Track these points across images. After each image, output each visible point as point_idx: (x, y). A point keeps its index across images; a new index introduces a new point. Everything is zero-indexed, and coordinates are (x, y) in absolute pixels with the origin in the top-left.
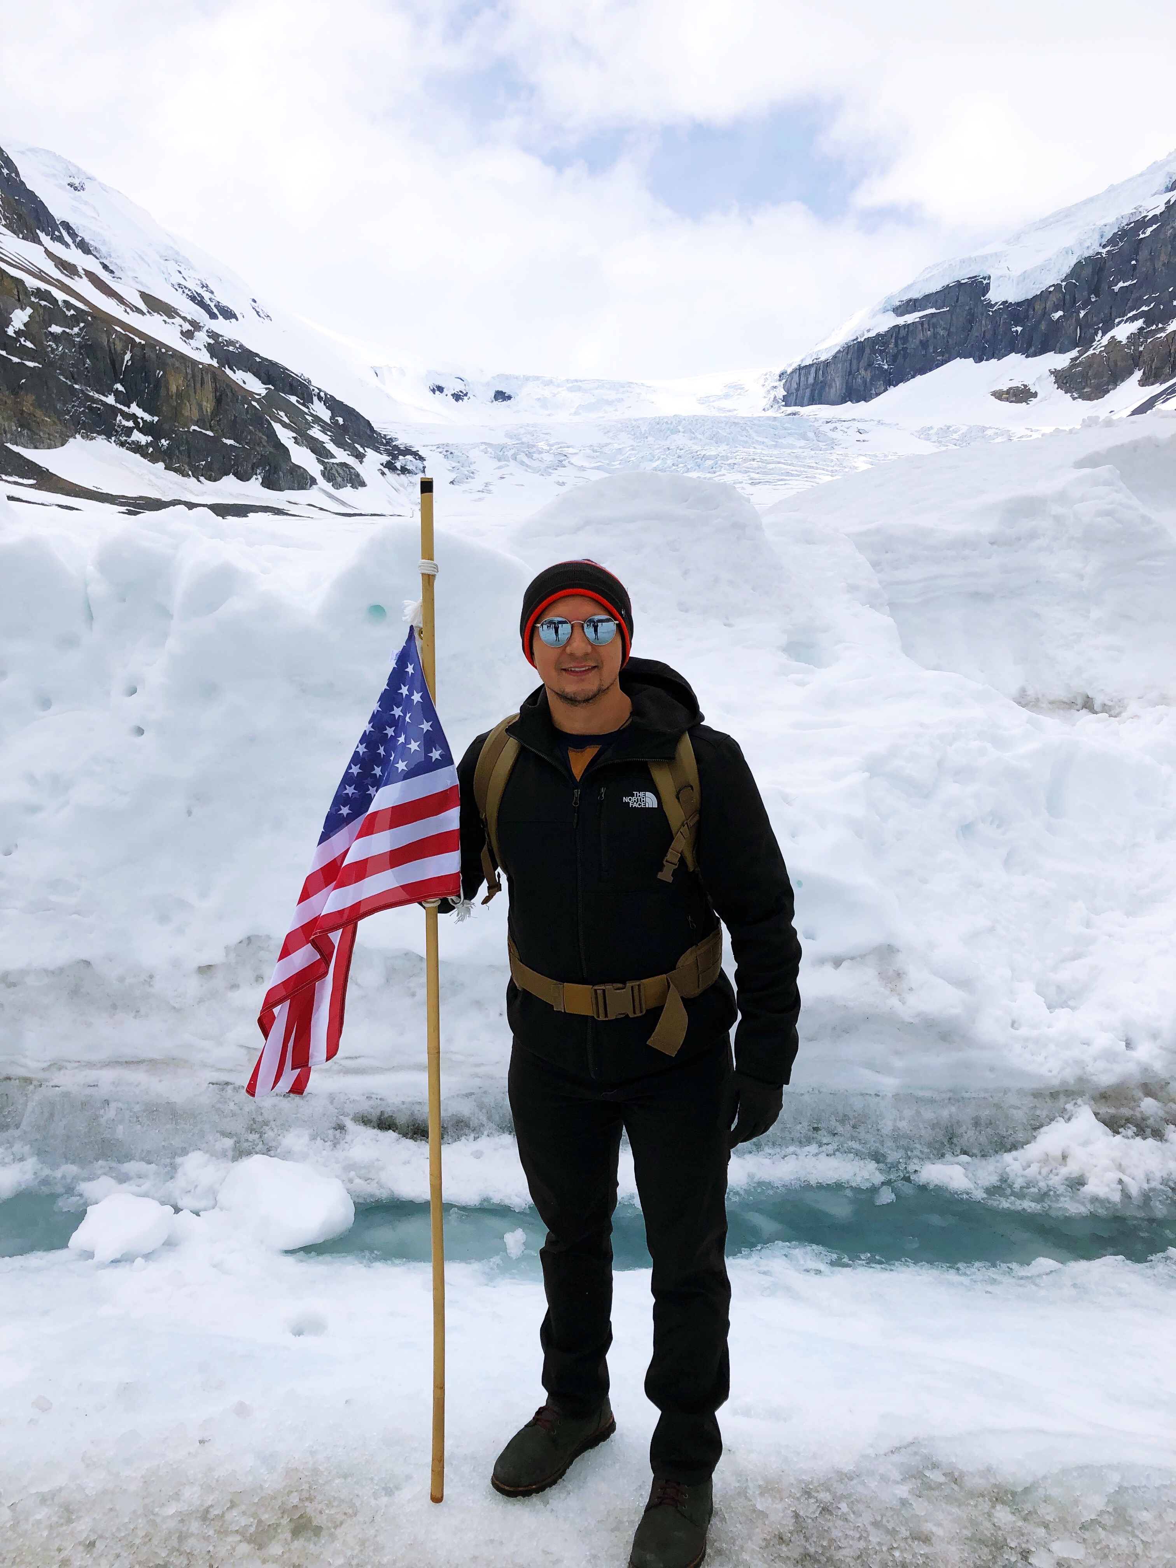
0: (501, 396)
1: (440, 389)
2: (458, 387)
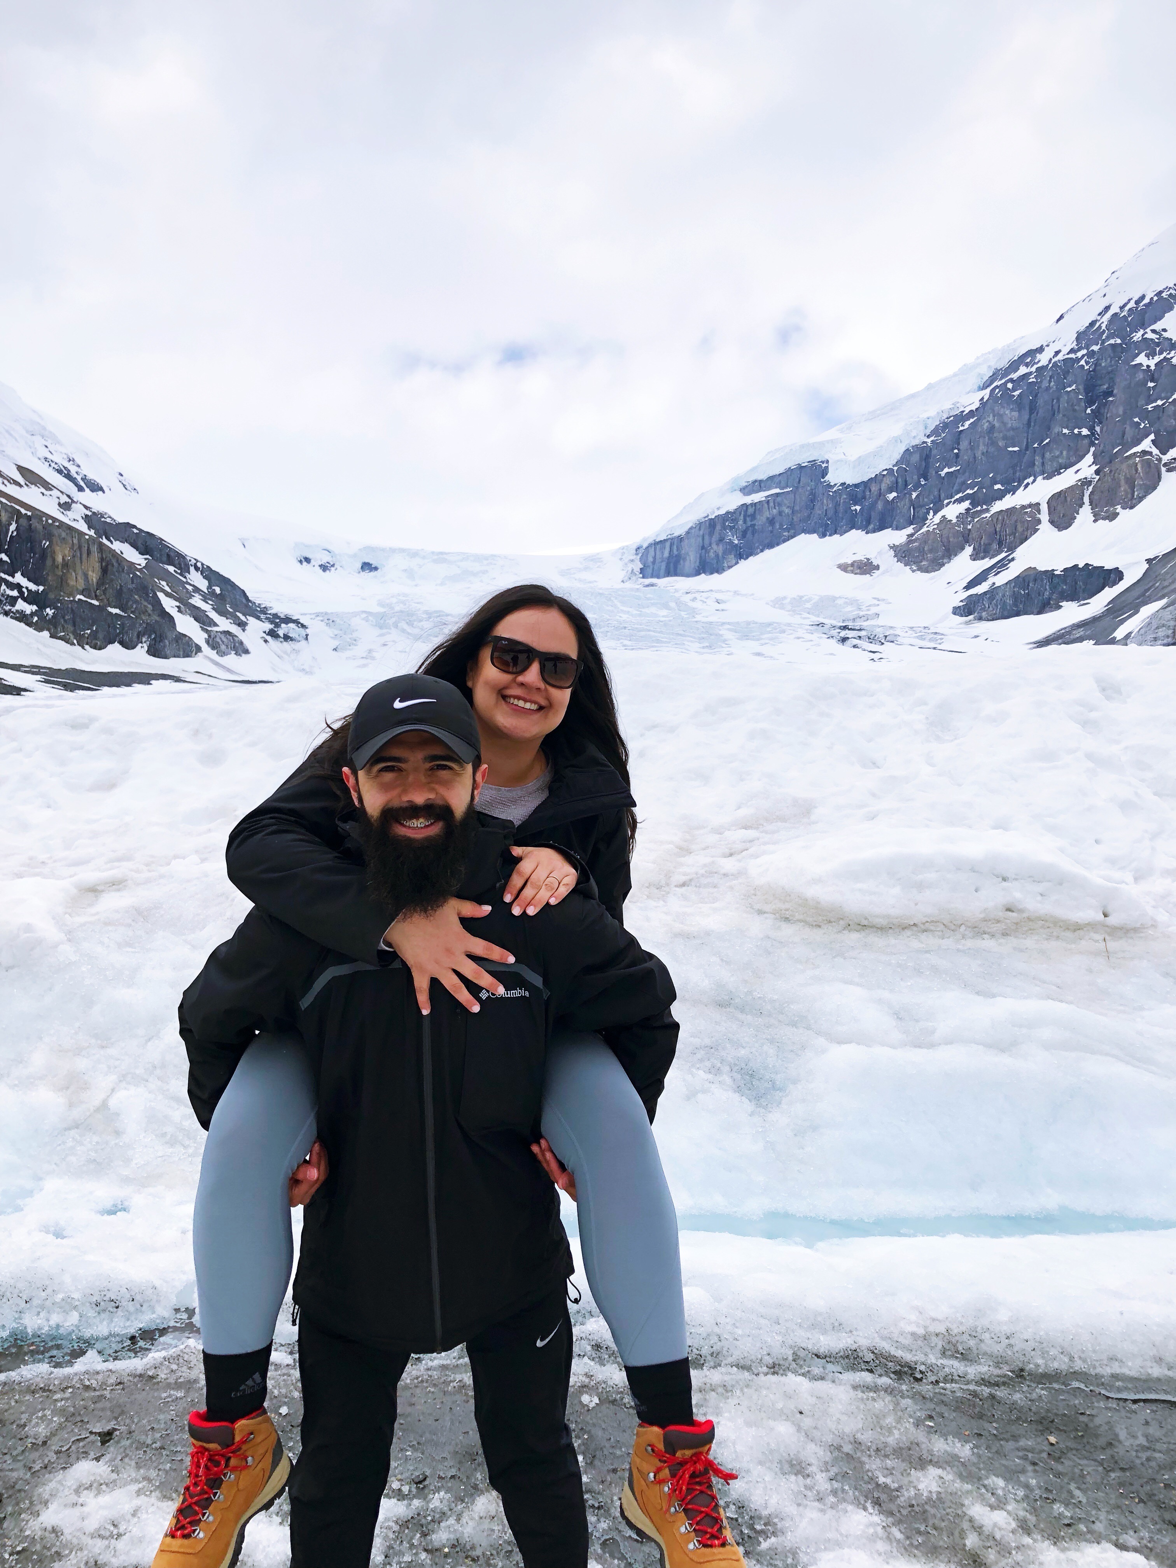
0: (367, 567)
1: (308, 560)
2: (325, 558)
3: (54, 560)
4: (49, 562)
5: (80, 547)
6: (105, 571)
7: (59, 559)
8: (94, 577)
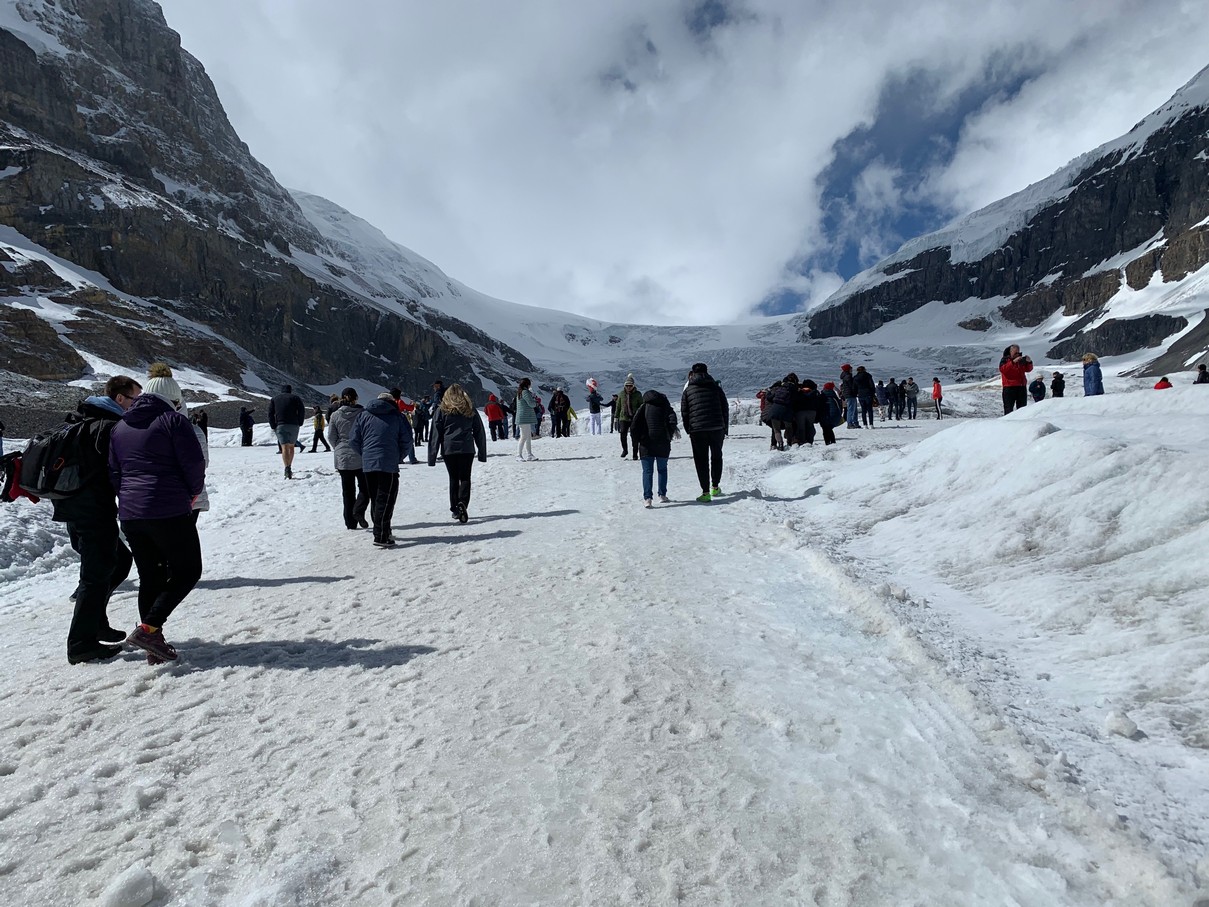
0: (613, 340)
1: (573, 337)
2: (585, 335)
3: (403, 344)
4: (400, 346)
5: (420, 335)
6: (436, 350)
7: (407, 343)
8: (430, 353)
